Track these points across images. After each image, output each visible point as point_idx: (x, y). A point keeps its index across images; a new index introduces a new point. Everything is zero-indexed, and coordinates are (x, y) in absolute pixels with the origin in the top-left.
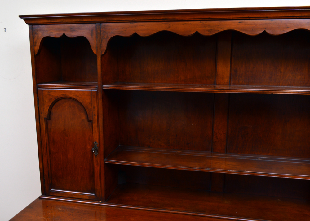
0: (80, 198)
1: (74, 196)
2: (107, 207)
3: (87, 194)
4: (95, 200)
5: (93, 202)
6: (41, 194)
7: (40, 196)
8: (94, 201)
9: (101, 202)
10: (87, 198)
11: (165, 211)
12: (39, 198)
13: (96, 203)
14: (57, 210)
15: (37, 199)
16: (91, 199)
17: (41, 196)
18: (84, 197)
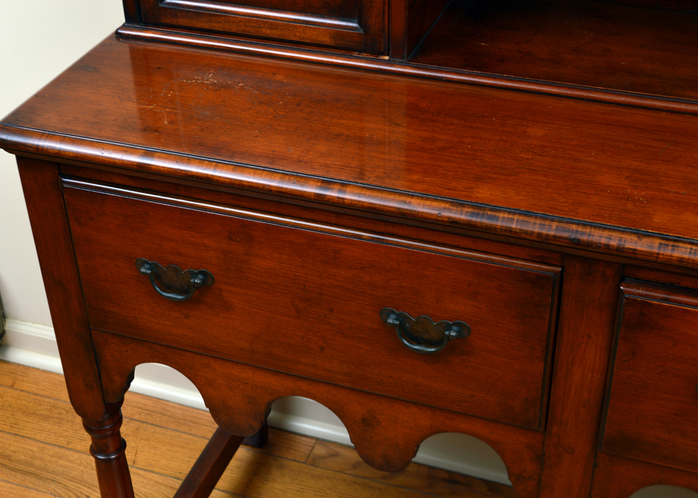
0: (293, 38)
1: (266, 32)
2: (412, 80)
3: (322, 24)
4: (360, 51)
5: (350, 58)
6: (121, 20)
7: (119, 28)
8: (355, 54)
9: (387, 58)
10: (327, 40)
11: (683, 107)
12: (117, 35)
13: (367, 60)
14: (202, 83)
15: (109, 38)
16: (341, 44)
17: (123, 27)
18: (311, 36)
